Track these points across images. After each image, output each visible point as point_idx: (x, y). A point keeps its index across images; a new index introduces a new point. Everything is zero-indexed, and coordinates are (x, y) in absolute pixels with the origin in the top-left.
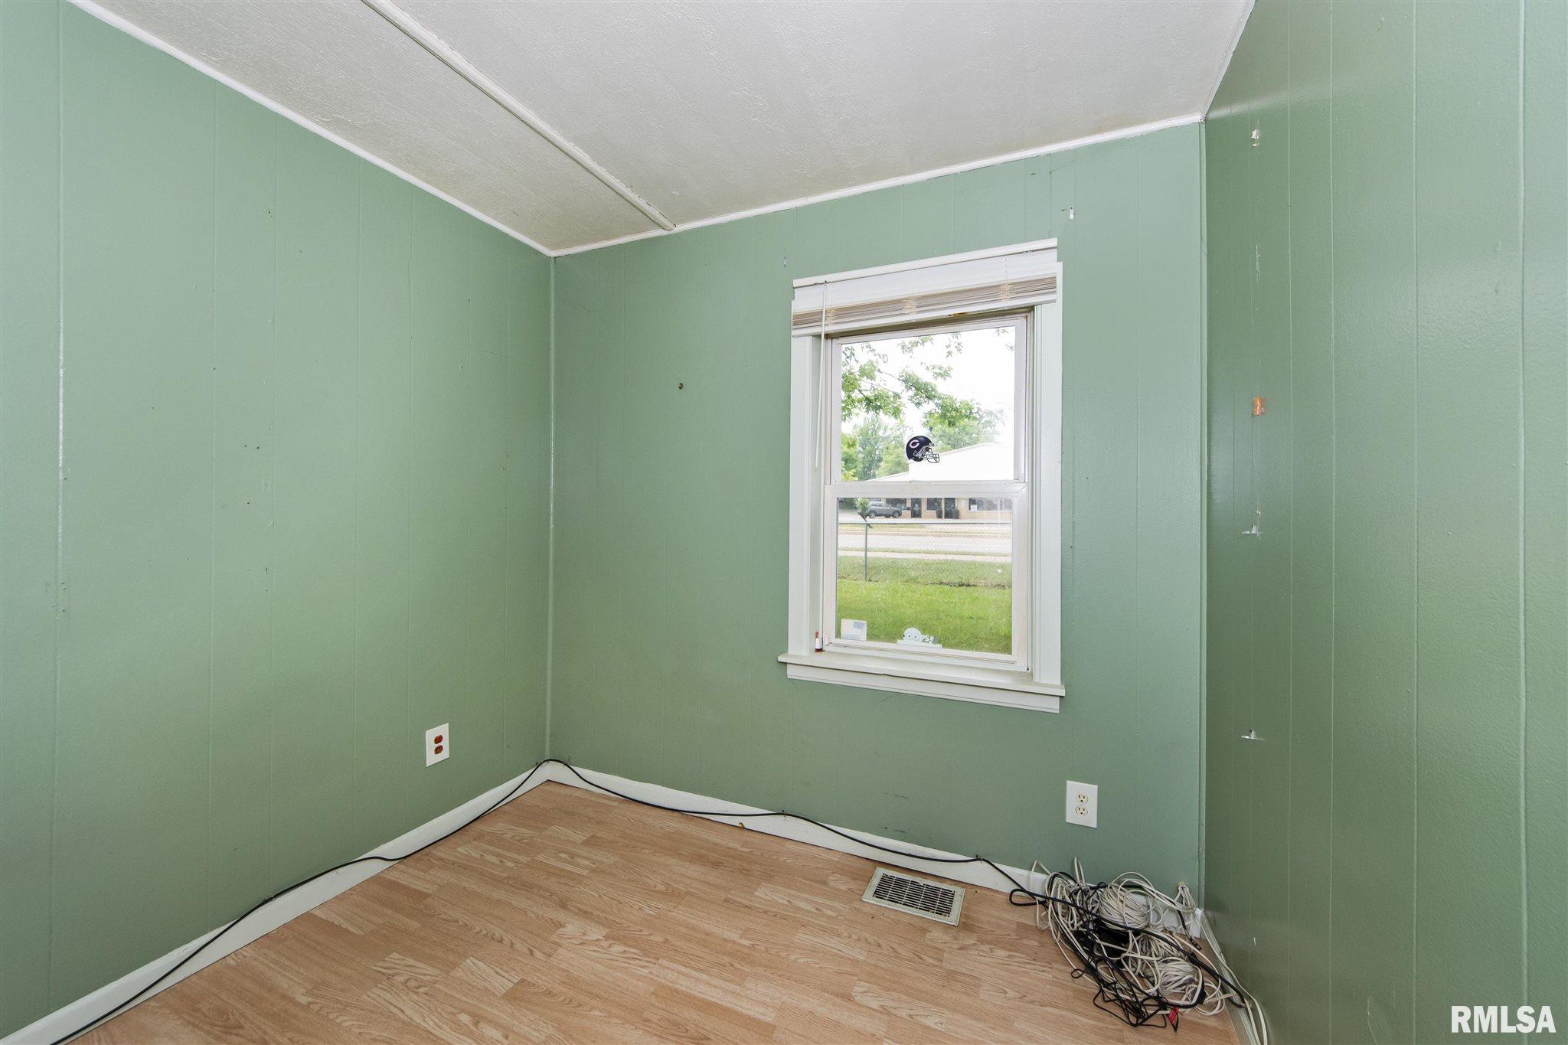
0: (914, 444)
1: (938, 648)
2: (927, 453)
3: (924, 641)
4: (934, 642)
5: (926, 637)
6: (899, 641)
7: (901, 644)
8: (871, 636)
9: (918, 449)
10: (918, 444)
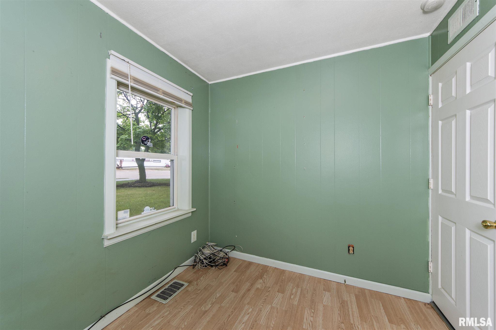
0: (144, 139)
1: (156, 211)
2: (148, 143)
3: (151, 210)
4: (154, 209)
5: (151, 208)
6: (142, 213)
7: (143, 214)
8: (131, 215)
9: (145, 141)
10: (145, 139)
